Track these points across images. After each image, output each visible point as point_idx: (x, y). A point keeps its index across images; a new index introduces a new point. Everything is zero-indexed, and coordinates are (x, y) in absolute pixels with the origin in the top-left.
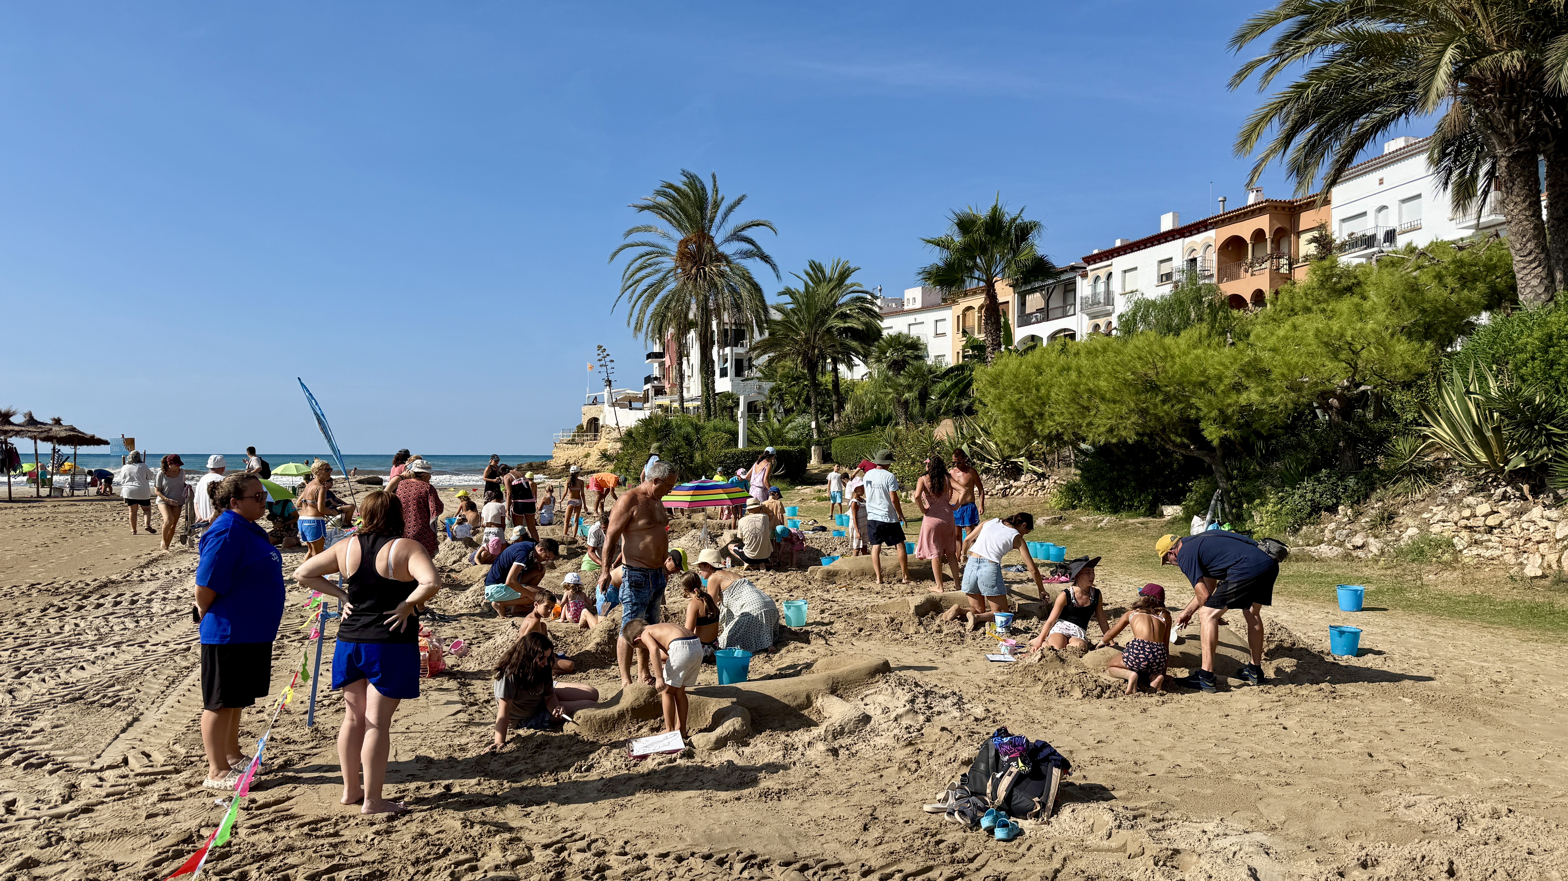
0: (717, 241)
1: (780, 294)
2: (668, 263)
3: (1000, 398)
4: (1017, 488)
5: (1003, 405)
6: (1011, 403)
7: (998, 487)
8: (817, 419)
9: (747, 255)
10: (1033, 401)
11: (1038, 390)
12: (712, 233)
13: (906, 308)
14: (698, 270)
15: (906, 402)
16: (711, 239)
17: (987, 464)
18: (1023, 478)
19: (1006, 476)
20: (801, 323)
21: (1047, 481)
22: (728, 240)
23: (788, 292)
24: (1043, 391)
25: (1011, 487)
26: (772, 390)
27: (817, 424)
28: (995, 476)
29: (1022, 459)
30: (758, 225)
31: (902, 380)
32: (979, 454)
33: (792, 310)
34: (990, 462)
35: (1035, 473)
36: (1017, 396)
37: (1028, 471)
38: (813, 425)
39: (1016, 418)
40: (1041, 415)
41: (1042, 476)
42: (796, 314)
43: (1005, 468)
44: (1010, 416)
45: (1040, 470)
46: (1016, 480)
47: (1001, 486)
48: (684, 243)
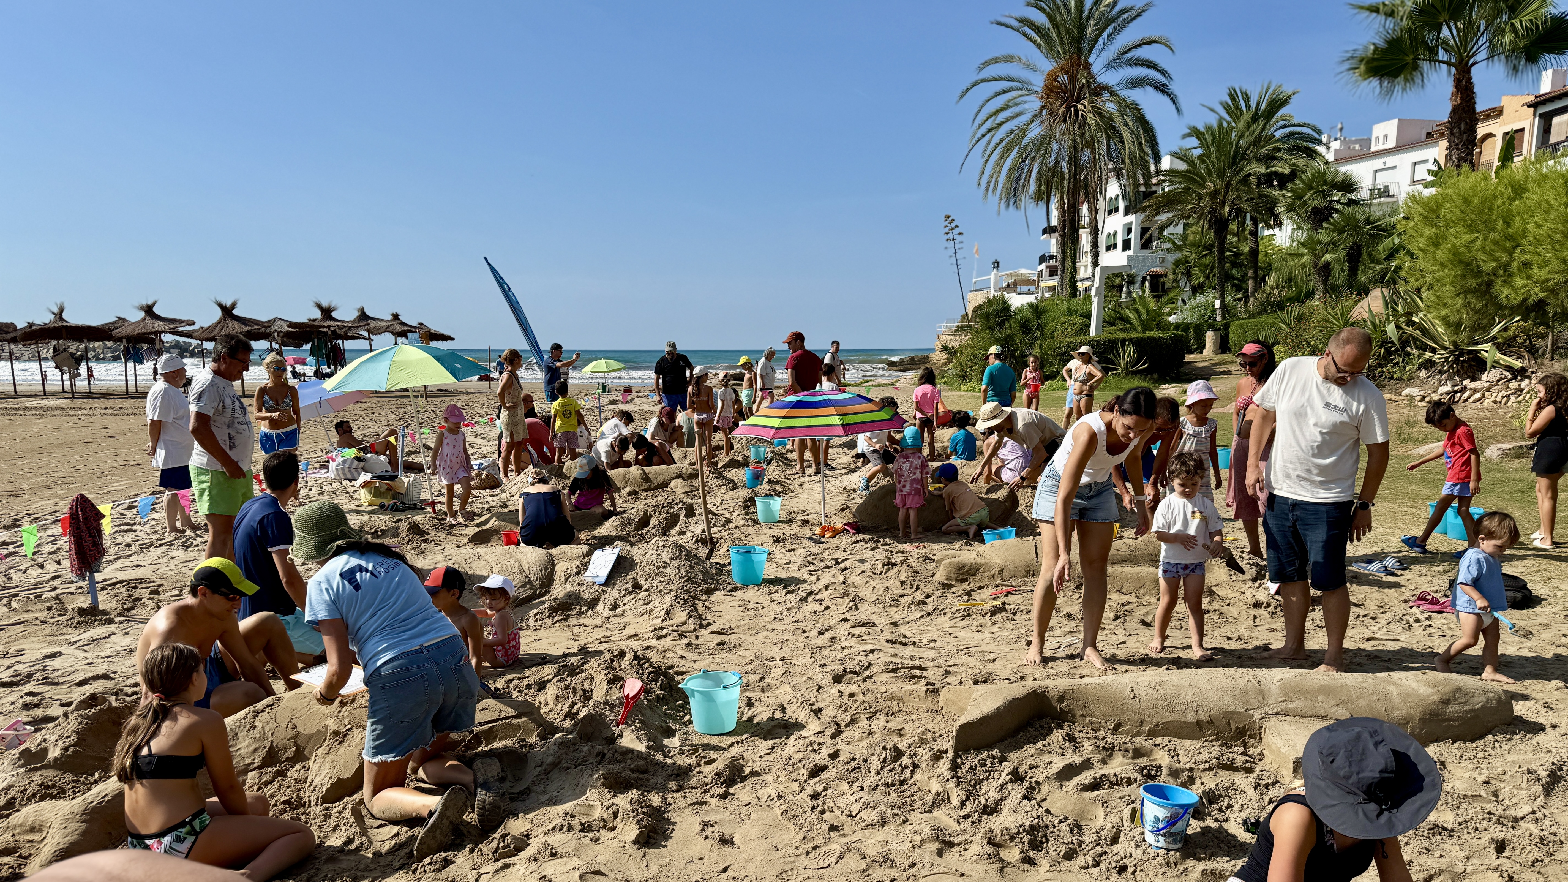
0: (1095, 69)
1: (1185, 136)
2: (1034, 104)
3: (1436, 243)
4: (1475, 391)
5: (1441, 254)
6: (1455, 252)
7: (1443, 389)
8: (1222, 297)
9: (1137, 83)
10: (1496, 243)
11: (1507, 224)
12: (1091, 60)
13: (1373, 149)
14: (1068, 109)
15: (1327, 266)
16: (1088, 66)
17: (1428, 355)
18: (1485, 377)
19: (1458, 373)
20: (1209, 173)
21: (1527, 382)
22: (1109, 66)
23: (1195, 132)
24: (1517, 223)
25: (1464, 390)
26: (1177, 263)
27: (1223, 303)
28: (1441, 372)
29: (1487, 346)
30: (1150, 43)
31: (1322, 235)
32: (1415, 339)
33: (1200, 157)
34: (1434, 351)
35: (1509, 368)
36: (1468, 237)
37: (1496, 364)
38: (1217, 304)
39: (1464, 276)
40: (1506, 267)
41: (1520, 374)
42: (1204, 162)
43: (1456, 361)
44: (1450, 273)
45: (1518, 364)
46: (1474, 379)
47: (1448, 388)
48: (1052, 77)
